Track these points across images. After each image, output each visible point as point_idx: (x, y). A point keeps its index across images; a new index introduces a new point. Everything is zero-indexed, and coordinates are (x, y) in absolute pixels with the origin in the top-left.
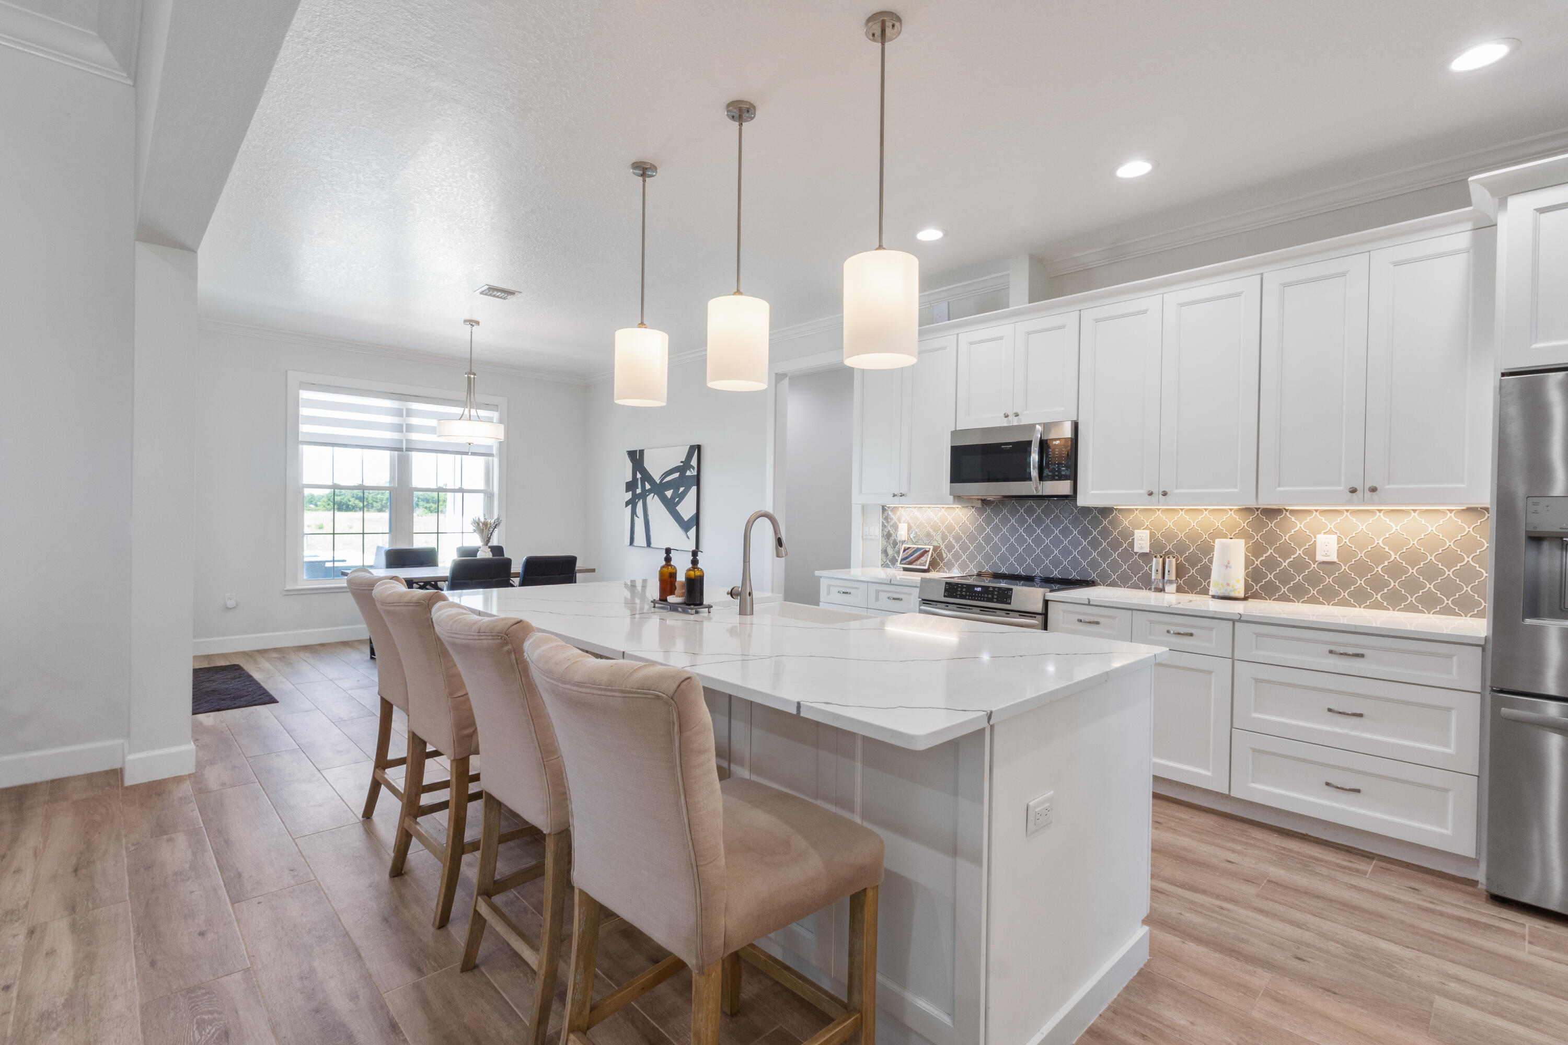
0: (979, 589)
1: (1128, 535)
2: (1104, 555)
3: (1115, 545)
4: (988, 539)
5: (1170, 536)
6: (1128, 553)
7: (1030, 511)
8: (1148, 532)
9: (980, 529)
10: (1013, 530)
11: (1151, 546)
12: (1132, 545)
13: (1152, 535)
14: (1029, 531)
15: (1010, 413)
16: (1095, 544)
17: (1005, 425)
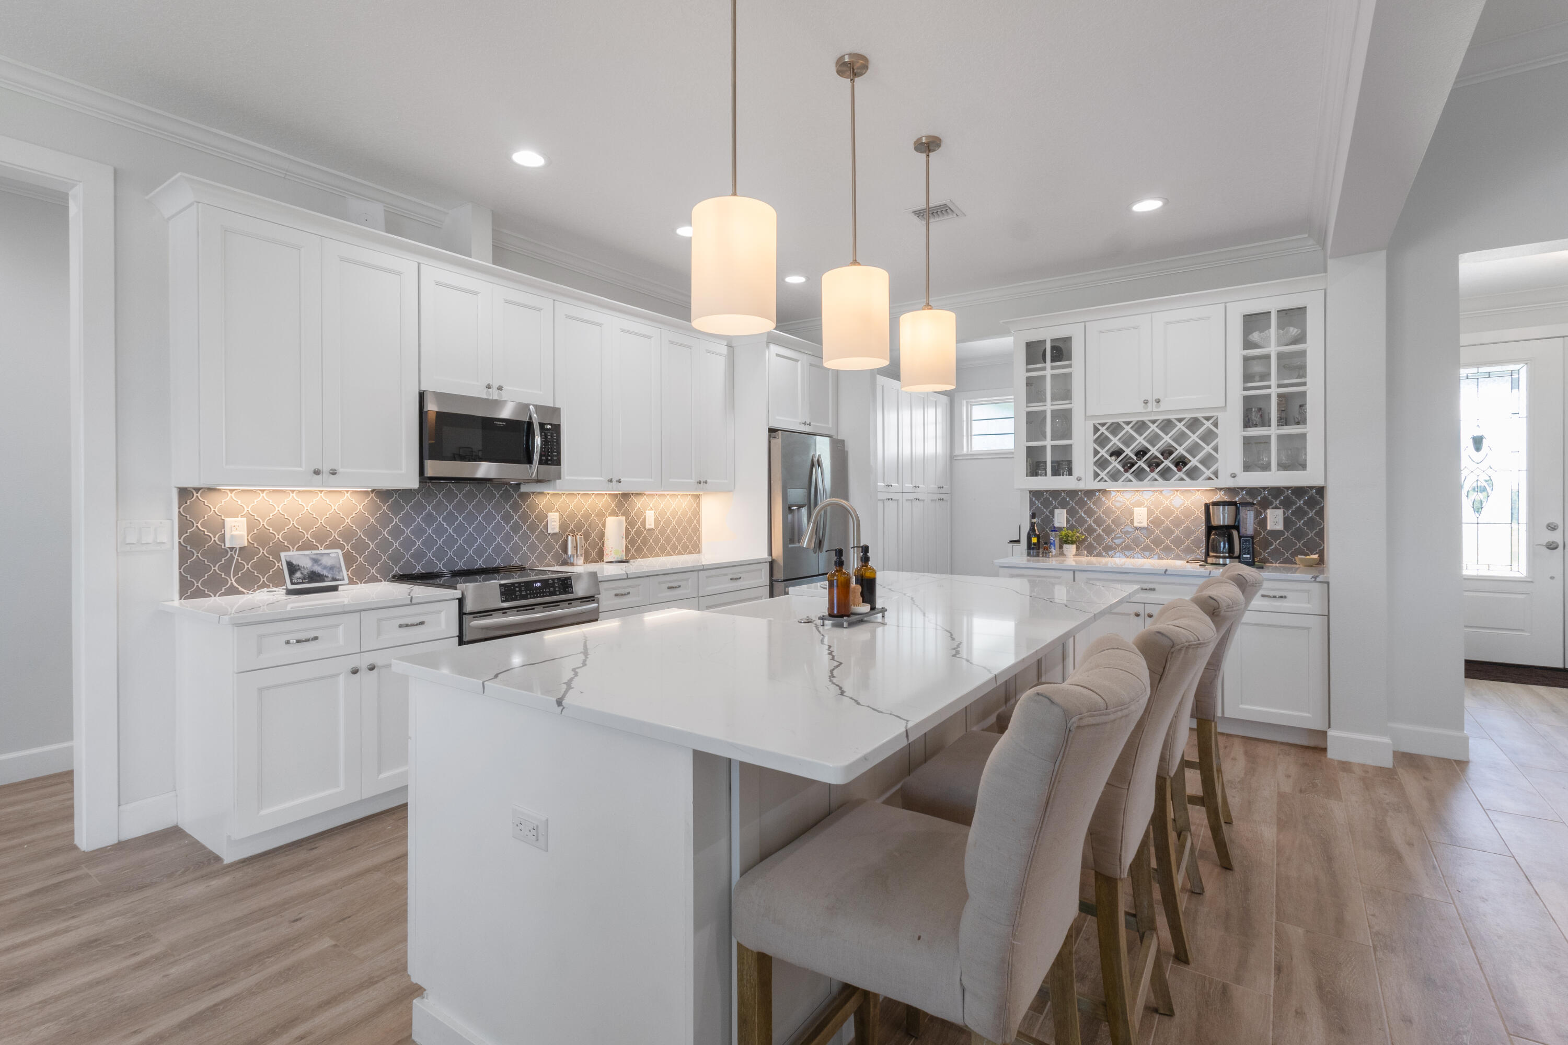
0: (539, 585)
1: (543, 517)
2: (525, 538)
3: (533, 527)
4: (396, 533)
5: (572, 516)
6: (544, 534)
7: (450, 496)
8: (558, 514)
9: (384, 520)
10: (429, 519)
11: (560, 526)
12: (546, 527)
13: (561, 517)
14: (450, 518)
15: (495, 386)
16: (516, 528)
17: (484, 396)
